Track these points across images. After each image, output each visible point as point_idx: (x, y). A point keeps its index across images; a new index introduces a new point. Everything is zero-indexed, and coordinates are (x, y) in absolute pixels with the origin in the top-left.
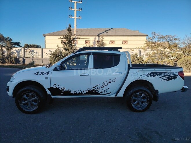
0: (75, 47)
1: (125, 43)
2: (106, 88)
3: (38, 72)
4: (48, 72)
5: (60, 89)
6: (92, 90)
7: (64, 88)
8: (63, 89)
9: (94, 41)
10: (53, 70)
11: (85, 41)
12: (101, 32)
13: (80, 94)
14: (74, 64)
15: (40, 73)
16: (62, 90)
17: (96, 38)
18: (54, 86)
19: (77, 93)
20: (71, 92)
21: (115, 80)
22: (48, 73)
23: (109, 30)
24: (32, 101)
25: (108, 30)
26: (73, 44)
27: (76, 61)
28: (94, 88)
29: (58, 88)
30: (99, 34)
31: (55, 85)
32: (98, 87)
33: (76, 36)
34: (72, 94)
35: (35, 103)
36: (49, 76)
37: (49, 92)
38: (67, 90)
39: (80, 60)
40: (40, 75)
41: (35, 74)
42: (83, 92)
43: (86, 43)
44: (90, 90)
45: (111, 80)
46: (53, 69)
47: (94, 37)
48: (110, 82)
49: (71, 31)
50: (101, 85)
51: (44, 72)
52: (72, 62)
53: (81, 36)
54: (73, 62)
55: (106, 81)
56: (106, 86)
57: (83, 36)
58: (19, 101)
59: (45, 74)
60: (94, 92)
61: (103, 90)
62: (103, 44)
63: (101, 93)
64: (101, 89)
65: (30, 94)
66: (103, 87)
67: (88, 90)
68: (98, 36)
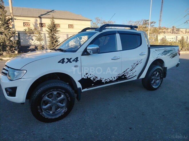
0: (13, 29)
1: (71, 27)
2: (134, 71)
3: (63, 59)
4: (77, 58)
5: (92, 79)
6: (122, 75)
7: (96, 77)
8: (95, 79)
9: (35, 24)
10: (82, 55)
11: (24, 23)
12: (42, 14)
13: (111, 81)
14: (15, 51)
15: (66, 60)
16: (93, 80)
17: (37, 20)
18: (85, 76)
19: (108, 81)
20: (103, 81)
21: (141, 62)
22: (76, 60)
23: (51, 12)
24: (57, 102)
25: (49, 12)
26: (11, 27)
27: (17, 47)
28: (124, 73)
29: (90, 78)
30: (41, 16)
31: (86, 74)
32: (128, 70)
33: (13, 16)
34: (103, 84)
35: (62, 104)
36: (78, 63)
37: (79, 85)
38: (99, 79)
39: (21, 46)
40: (67, 62)
41: (59, 62)
42: (113, 79)
43: (25, 26)
44: (120, 76)
45: (138, 62)
46: (81, 53)
47: (35, 18)
48: (137, 65)
49: (5, 9)
50: (130, 68)
51: (71, 59)
52: (12, 49)
53: (16, 16)
54: (14, 48)
55: (134, 64)
56: (134, 68)
57: (20, 16)
58: (39, 107)
59: (73, 61)
60: (124, 77)
61: (131, 74)
62: (54, 27)
63: (129, 77)
64: (130, 72)
65: (55, 93)
66: (132, 70)
67: (119, 75)
68: (40, 17)
